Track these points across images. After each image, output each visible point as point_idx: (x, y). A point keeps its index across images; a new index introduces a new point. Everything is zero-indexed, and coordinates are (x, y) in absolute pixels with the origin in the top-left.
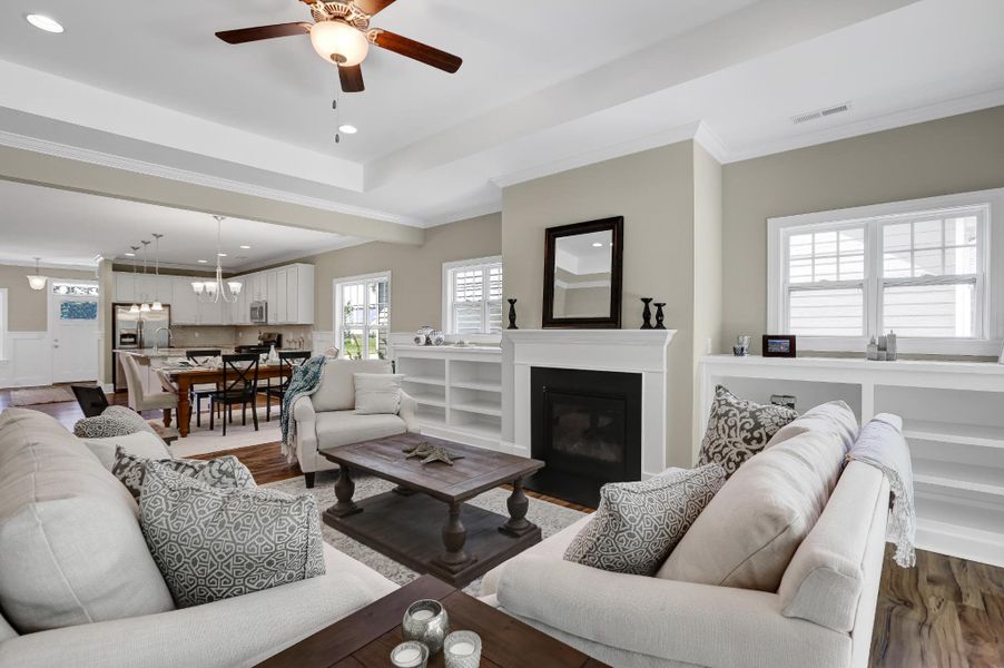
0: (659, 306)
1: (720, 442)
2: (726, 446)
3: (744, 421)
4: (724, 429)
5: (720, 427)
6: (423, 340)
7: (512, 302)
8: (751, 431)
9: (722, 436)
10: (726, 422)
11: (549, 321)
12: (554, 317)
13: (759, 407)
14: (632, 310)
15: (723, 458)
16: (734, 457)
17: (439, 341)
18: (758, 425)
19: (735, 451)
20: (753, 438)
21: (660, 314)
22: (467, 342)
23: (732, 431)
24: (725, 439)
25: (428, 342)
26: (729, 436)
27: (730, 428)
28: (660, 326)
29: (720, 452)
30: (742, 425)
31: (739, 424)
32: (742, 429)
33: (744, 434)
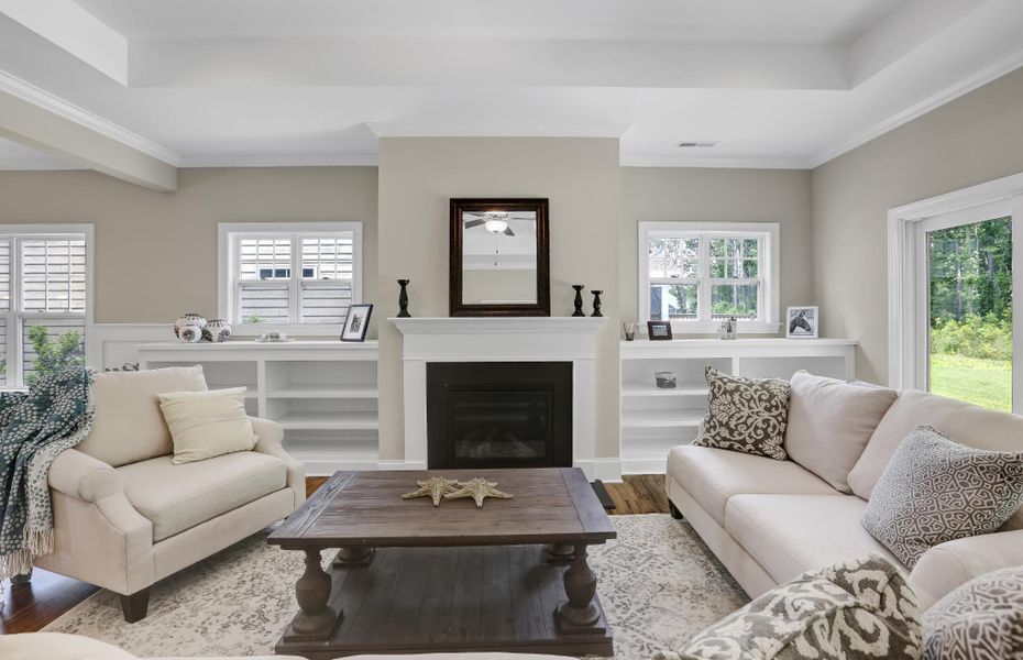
0: (597, 293)
1: (742, 414)
2: (749, 417)
3: (759, 393)
4: (741, 403)
5: (737, 402)
6: (198, 333)
7: (403, 283)
8: (769, 401)
9: (742, 408)
10: (741, 395)
11: (457, 308)
12: (464, 303)
13: (764, 380)
14: (561, 297)
15: (748, 428)
16: (760, 424)
17: (225, 335)
18: (772, 396)
19: (760, 419)
20: (772, 406)
21: (597, 303)
22: (283, 335)
23: (752, 404)
24: (746, 412)
25: (206, 336)
26: (750, 408)
27: (749, 401)
28: (597, 313)
29: (745, 423)
30: (760, 397)
31: (756, 397)
32: (760, 400)
33: (764, 405)
